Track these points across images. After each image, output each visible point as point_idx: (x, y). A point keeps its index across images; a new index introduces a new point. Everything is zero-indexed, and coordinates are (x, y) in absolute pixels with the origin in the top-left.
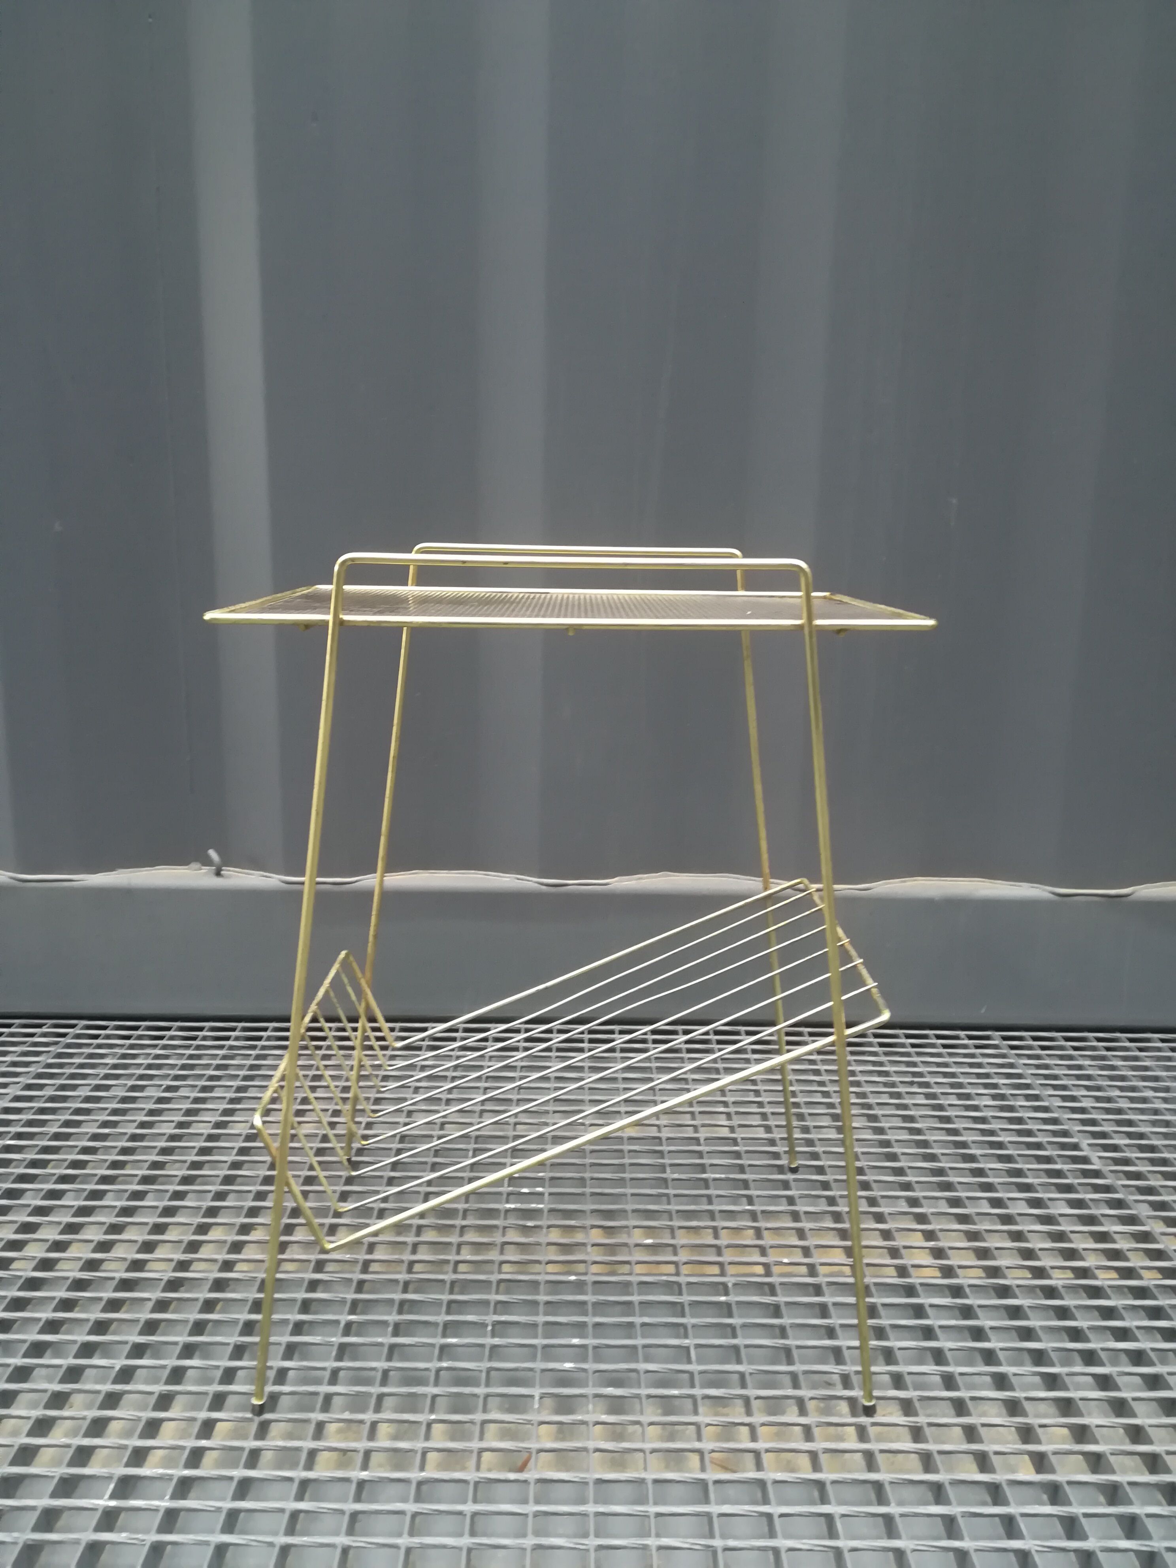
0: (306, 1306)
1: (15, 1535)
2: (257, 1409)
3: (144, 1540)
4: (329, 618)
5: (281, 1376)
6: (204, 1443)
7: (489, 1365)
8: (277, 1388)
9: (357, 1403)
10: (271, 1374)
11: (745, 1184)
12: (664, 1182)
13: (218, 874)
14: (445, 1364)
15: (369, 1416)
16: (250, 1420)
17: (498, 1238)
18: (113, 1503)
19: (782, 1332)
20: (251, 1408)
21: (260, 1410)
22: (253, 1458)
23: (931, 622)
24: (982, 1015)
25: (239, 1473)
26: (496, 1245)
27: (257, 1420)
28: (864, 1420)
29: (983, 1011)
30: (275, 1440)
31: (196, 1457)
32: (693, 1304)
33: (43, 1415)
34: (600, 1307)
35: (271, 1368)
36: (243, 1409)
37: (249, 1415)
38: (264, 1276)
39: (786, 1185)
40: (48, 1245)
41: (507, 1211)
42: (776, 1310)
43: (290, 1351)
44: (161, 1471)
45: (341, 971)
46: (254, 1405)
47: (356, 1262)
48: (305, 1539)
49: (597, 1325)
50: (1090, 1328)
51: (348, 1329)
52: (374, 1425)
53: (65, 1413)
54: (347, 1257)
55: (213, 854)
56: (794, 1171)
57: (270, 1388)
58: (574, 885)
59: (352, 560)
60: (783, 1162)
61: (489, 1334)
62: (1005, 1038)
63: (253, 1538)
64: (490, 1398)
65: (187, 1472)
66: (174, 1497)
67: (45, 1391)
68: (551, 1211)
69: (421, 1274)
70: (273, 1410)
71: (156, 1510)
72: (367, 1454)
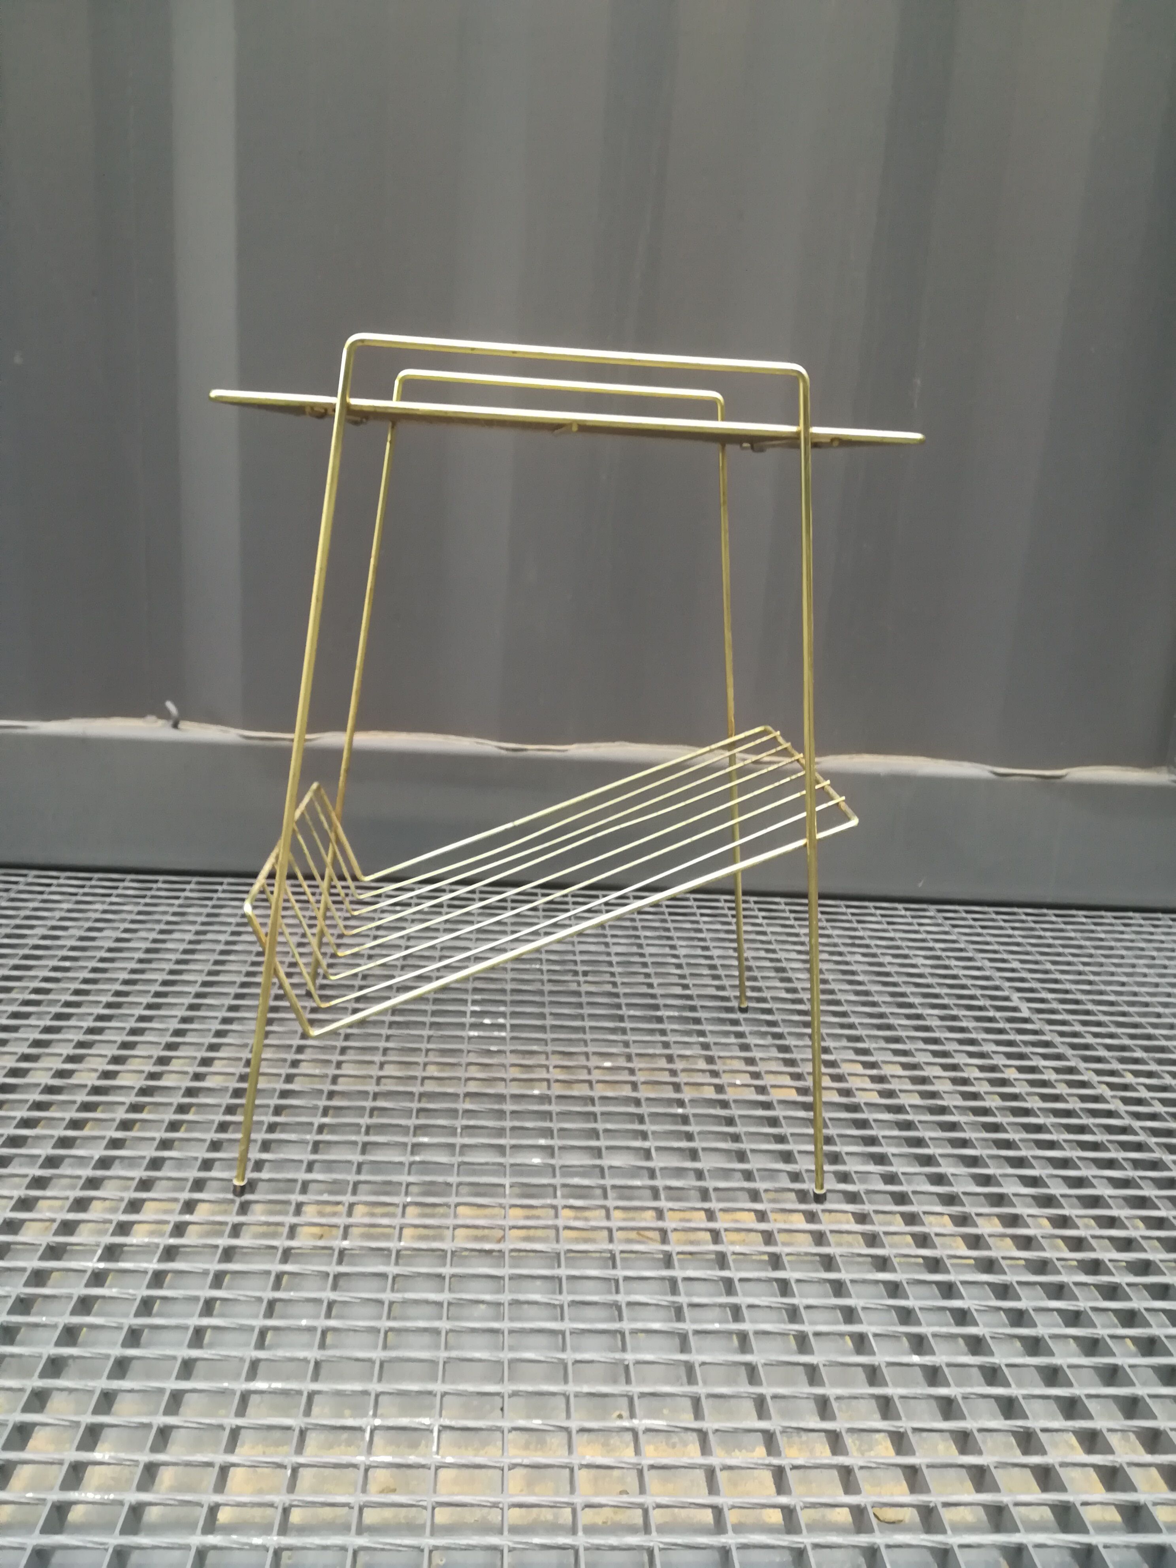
0: (278, 1110)
1: (8, 1289)
2: (238, 1190)
3: (134, 1295)
4: (336, 401)
5: (259, 1165)
6: (187, 1218)
7: (460, 1159)
8: (255, 1175)
9: (336, 1187)
10: (250, 1165)
11: (697, 1021)
12: (621, 1018)
13: (175, 726)
14: (417, 1158)
15: (348, 1198)
16: (232, 1201)
17: (464, 1060)
18: (102, 1265)
19: (736, 1138)
20: (232, 1189)
21: (240, 1191)
22: (236, 1230)
23: (918, 436)
24: (921, 888)
25: (224, 1242)
26: (461, 1065)
27: (238, 1200)
28: (814, 1207)
29: (920, 885)
30: (258, 1214)
31: (179, 1229)
32: (652, 1115)
33: (26, 1195)
34: (565, 1115)
35: (255, 1141)
36: (224, 1190)
37: (230, 1196)
38: (250, 1056)
39: (735, 1022)
40: (17, 1057)
41: (470, 1038)
42: (730, 1121)
43: (266, 1146)
44: (146, 1240)
45: (314, 799)
46: (235, 1186)
47: (326, 1076)
48: (292, 1293)
49: (561, 1130)
50: (1021, 1140)
51: (321, 1129)
52: (351, 1206)
53: (48, 1193)
54: (317, 1072)
55: (170, 706)
56: (744, 1010)
57: (250, 1175)
58: (533, 750)
59: (362, 341)
60: (734, 1004)
61: (459, 1134)
62: (939, 911)
63: (242, 1292)
64: (461, 1187)
65: (172, 1241)
66: (160, 1260)
67: (26, 1176)
68: (513, 1038)
69: (389, 1086)
70: (252, 1192)
71: (145, 1272)
72: (347, 1228)
